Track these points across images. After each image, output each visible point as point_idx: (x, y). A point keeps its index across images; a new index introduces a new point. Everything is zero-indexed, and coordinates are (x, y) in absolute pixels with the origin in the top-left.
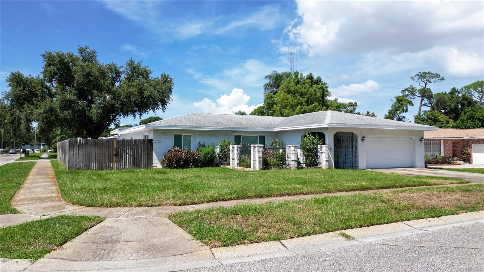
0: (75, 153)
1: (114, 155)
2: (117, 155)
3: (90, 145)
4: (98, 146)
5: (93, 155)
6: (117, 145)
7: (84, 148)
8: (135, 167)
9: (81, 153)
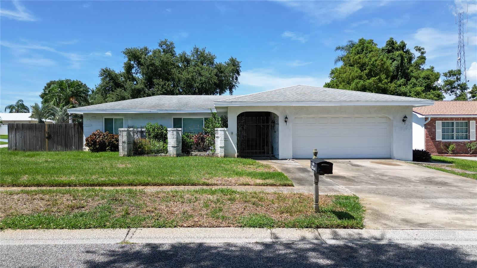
0: (13, 135)
1: (47, 138)
2: (49, 138)
3: (25, 129)
4: (32, 130)
5: (28, 138)
6: (48, 129)
7: (20, 132)
8: (66, 149)
9: (18, 136)
